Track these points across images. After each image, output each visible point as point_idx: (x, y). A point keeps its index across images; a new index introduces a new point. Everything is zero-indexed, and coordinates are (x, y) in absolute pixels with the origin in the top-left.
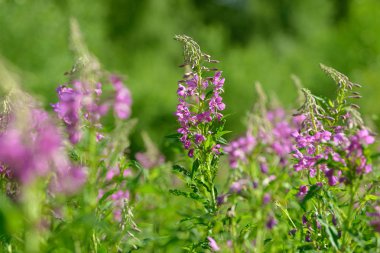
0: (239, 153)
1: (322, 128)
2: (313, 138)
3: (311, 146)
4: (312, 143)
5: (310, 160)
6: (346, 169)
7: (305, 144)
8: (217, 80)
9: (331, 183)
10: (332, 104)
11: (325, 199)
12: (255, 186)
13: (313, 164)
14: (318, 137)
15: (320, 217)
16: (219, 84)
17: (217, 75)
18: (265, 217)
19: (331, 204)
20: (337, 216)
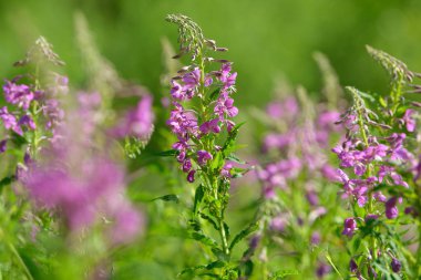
0: (278, 179)
1: (375, 140)
2: (363, 154)
3: (360, 164)
4: (362, 161)
5: (359, 184)
6: (414, 196)
7: (351, 163)
8: (226, 75)
9: (389, 215)
10: (384, 103)
11: (383, 237)
12: (300, 222)
13: (364, 189)
14: (370, 153)
15: (378, 262)
16: (229, 80)
17: (226, 68)
18: (315, 262)
19: (393, 242)
20: (402, 259)
